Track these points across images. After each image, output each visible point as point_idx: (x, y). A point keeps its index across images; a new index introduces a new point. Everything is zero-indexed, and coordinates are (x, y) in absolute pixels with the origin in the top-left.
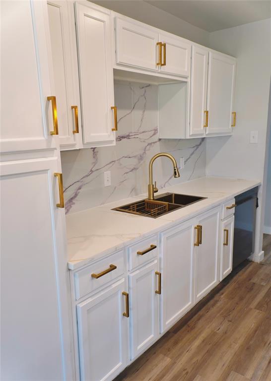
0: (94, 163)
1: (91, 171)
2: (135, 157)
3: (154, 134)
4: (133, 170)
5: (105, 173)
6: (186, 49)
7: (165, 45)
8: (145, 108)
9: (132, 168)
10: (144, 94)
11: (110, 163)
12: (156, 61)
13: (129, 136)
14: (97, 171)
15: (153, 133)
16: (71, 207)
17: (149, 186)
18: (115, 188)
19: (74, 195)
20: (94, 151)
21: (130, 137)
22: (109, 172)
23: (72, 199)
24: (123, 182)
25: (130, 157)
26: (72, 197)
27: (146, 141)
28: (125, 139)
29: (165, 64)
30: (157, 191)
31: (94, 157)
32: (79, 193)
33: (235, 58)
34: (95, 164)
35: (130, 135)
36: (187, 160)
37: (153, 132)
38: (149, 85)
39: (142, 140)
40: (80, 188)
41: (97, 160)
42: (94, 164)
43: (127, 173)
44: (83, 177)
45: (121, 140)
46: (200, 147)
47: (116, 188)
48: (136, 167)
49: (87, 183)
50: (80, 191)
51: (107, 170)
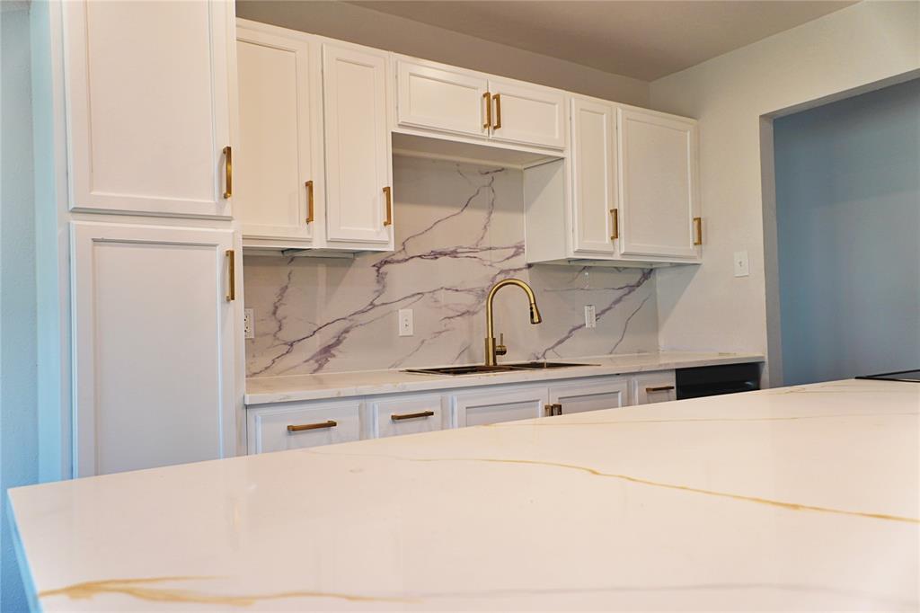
0: (377, 291)
1: (372, 304)
2: (470, 291)
3: (516, 254)
4: (463, 314)
5: (400, 311)
6: (554, 104)
7: (497, 97)
8: (492, 207)
9: (464, 310)
10: (490, 184)
11: (413, 295)
12: (482, 122)
13: (458, 253)
14: (384, 306)
15: (512, 253)
16: (327, 360)
17: (487, 340)
18: (423, 342)
19: (333, 341)
20: (378, 270)
21: (458, 255)
22: (409, 312)
23: (330, 347)
24: (440, 332)
25: (457, 290)
26: (330, 343)
27: (494, 265)
28: (447, 257)
29: (499, 126)
30: (503, 353)
31: (378, 282)
32: (345, 338)
33: (693, 120)
34: (380, 293)
35: (458, 251)
36: (603, 312)
37: (512, 251)
38: (503, 169)
39: (485, 263)
40: (346, 331)
41: (384, 287)
42: (377, 294)
43: (449, 318)
44: (355, 314)
45: (436, 258)
46: (638, 289)
47: (426, 342)
48: (472, 310)
49: (361, 325)
50: (347, 335)
51: (405, 307)
